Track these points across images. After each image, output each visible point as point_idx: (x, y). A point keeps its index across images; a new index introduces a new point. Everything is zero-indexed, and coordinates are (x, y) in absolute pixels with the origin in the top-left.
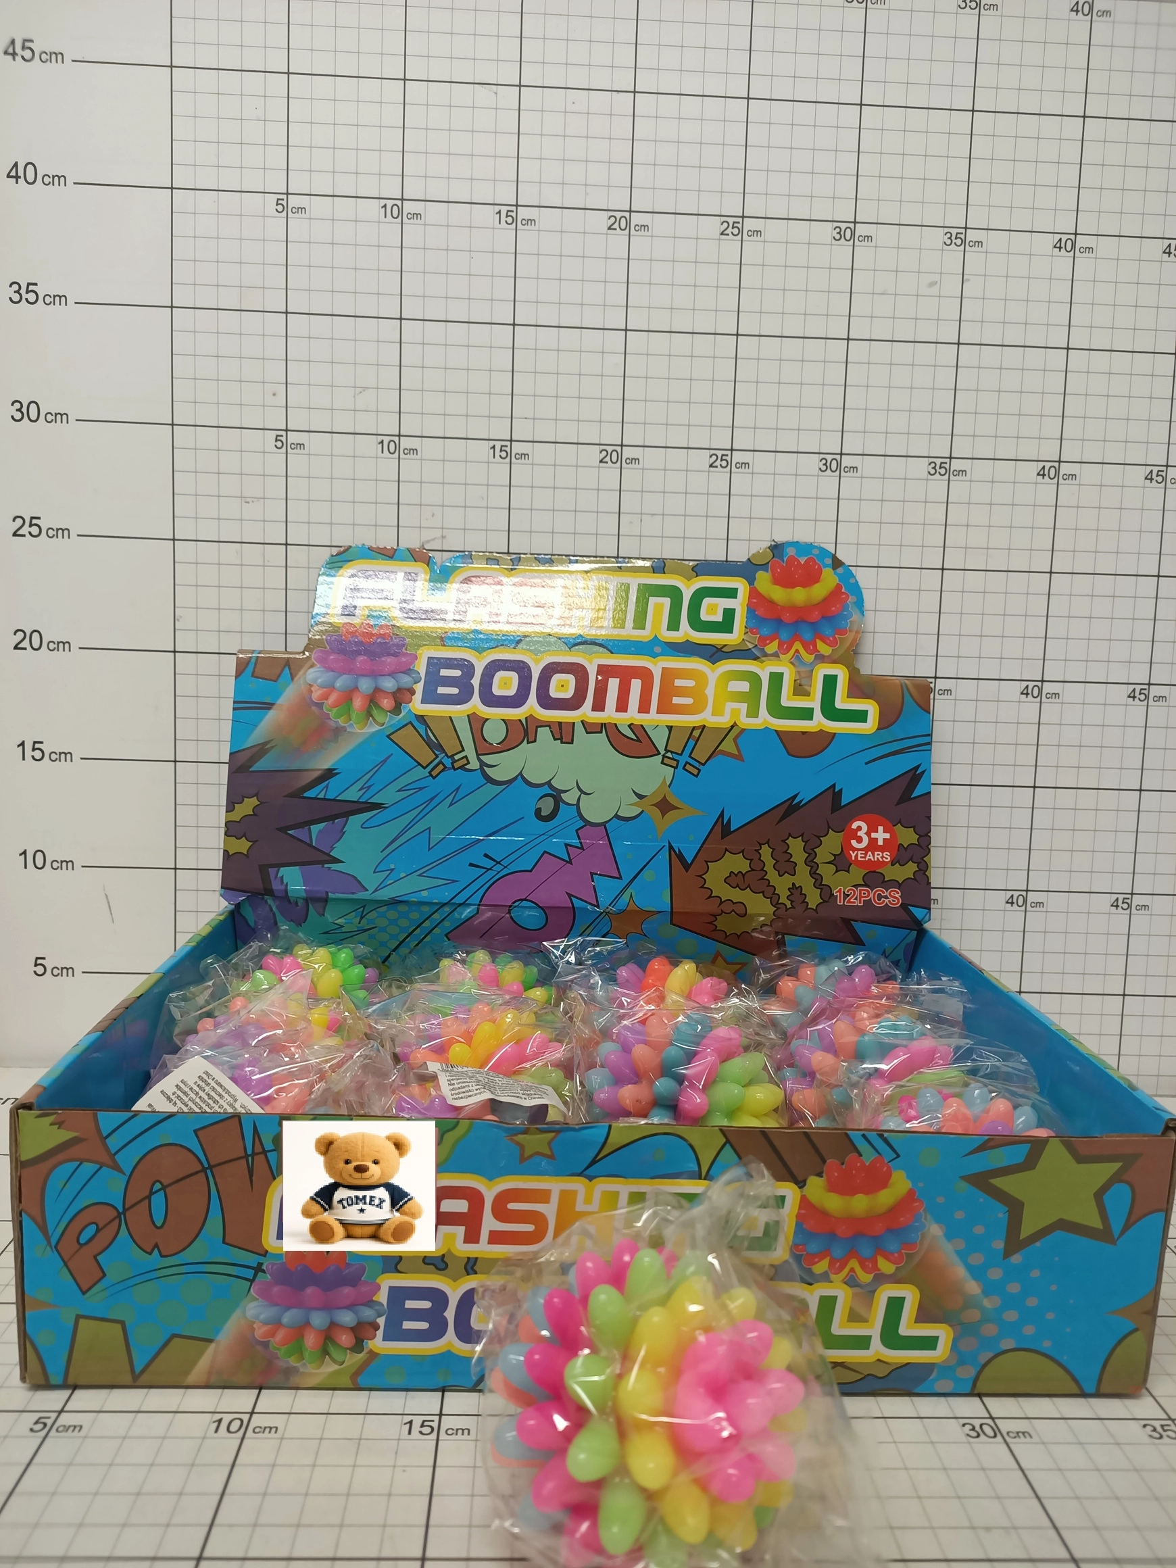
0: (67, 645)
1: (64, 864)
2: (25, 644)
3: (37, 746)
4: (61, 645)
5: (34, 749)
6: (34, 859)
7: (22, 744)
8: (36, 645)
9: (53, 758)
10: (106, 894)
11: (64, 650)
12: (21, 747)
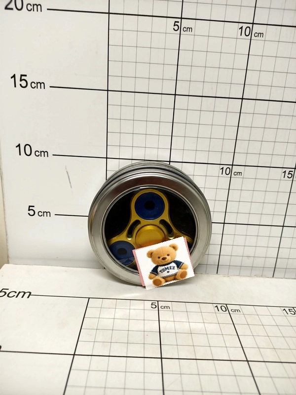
0: (39, 7)
1: (43, 153)
2: (12, 5)
3: (23, 78)
4: (35, 7)
5: (21, 80)
6: (25, 149)
7: (14, 76)
8: (19, 6)
9: (33, 86)
10: (67, 172)
11: (37, 11)
12: (13, 78)
